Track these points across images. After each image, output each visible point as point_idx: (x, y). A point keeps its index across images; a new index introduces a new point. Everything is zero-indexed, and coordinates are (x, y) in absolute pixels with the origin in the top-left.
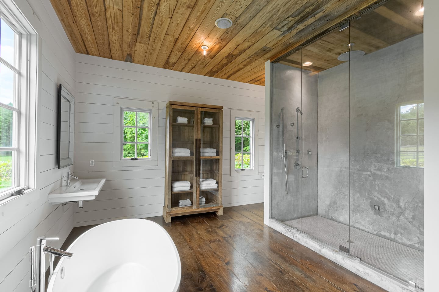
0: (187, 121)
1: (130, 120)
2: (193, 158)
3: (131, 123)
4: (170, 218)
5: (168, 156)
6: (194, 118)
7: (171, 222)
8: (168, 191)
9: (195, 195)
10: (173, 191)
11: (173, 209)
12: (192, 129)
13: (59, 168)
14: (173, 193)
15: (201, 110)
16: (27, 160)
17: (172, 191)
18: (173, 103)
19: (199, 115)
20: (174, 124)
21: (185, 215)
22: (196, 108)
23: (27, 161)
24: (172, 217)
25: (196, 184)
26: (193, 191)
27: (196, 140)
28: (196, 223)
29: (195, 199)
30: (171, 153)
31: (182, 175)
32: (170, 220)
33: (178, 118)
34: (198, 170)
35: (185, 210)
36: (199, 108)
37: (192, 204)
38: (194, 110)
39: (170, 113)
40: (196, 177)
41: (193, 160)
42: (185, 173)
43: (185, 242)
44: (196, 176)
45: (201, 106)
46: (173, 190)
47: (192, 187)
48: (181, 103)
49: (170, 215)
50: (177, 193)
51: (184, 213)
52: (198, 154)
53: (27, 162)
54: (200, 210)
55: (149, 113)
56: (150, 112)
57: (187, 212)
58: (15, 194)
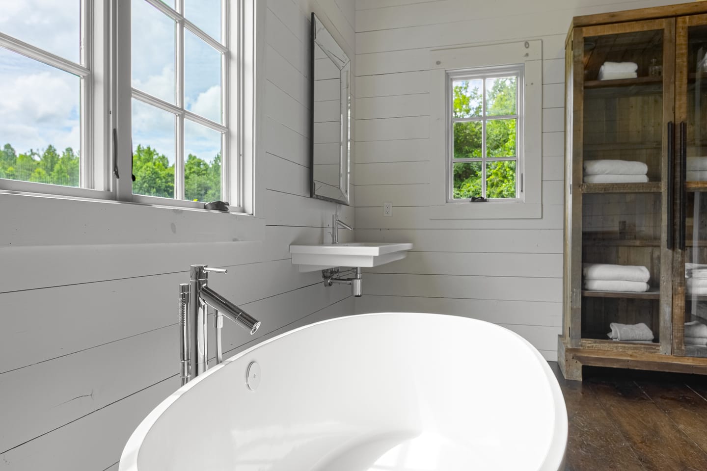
0: (637, 71)
1: (495, 168)
2: (659, 187)
3: (499, 173)
4: (578, 369)
5: (571, 183)
6: (660, 63)
7: (581, 379)
8: (572, 287)
9: (665, 310)
10: (587, 290)
11: (588, 343)
12: (656, 101)
13: (311, 196)
14: (587, 294)
15: (688, 25)
16: (241, 153)
17: (584, 287)
18: (585, 21)
19: (682, 40)
20: (591, 83)
21: (628, 370)
22: (668, 20)
23: (241, 155)
24: (584, 367)
25: (670, 272)
26: (659, 295)
27: (672, 127)
28: (672, 399)
29: (669, 324)
30: (581, 176)
31: (621, 249)
32: (578, 376)
33: (603, 68)
34: (677, 227)
35: (630, 352)
36: (680, 19)
37: (656, 340)
38: (663, 30)
39: (576, 54)
40: (670, 251)
41: (661, 193)
42: (631, 243)
43: (623, 438)
44: (672, 245)
45: (689, 12)
46: (586, 287)
47: (654, 283)
48: (613, 15)
49: (580, 359)
50: (602, 295)
51: (628, 361)
52: (678, 174)
53: (241, 157)
54: (688, 362)
55: (517, 75)
56: (520, 72)
57: (638, 361)
58: (209, 207)
